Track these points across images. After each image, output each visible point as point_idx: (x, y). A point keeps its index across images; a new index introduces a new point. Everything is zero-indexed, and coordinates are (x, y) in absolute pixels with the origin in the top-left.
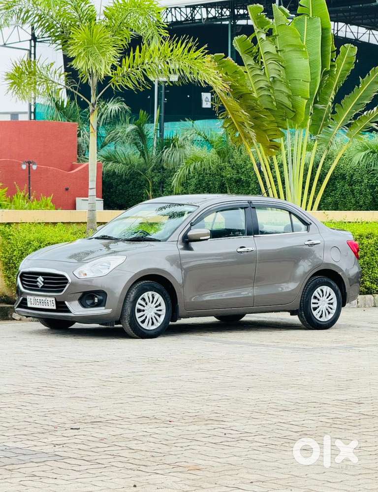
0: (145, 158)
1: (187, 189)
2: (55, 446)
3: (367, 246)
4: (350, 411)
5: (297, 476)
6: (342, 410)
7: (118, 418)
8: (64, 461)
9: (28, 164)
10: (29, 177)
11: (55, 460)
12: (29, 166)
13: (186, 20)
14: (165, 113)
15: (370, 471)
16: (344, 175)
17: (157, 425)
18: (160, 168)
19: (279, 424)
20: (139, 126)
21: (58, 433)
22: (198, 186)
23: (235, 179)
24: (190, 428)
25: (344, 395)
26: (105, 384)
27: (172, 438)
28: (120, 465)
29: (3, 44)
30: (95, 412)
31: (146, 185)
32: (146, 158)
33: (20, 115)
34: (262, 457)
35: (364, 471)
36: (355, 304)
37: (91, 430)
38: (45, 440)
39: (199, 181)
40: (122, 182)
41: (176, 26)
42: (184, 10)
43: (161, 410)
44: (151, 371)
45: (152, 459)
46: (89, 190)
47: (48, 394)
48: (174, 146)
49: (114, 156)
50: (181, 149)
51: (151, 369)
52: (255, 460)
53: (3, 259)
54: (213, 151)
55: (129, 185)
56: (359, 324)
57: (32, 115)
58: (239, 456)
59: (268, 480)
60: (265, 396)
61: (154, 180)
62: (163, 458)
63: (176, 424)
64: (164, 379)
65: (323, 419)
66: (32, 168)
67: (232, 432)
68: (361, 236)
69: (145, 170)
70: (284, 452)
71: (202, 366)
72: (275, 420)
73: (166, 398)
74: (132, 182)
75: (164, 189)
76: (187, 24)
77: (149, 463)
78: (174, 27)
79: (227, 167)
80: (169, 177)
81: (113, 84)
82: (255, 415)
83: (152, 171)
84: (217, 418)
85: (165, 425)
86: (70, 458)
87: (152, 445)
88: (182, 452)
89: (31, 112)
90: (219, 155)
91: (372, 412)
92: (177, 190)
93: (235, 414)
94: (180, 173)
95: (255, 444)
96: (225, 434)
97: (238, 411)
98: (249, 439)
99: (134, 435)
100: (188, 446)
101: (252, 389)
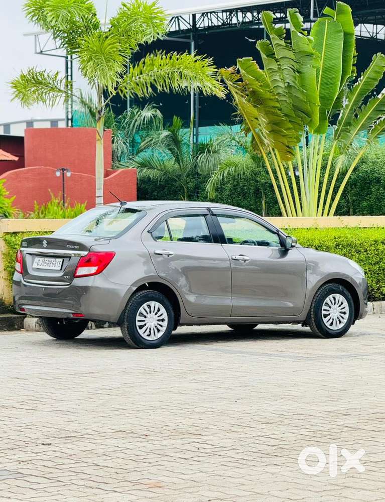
0: (179, 164)
1: (222, 194)
2: (20, 463)
3: (382, 252)
4: (335, 423)
5: (258, 493)
6: (326, 422)
7: (93, 433)
8: (25, 478)
9: (62, 171)
10: (63, 184)
11: (15, 478)
12: (63, 173)
13: (223, 24)
14: (199, 119)
15: (336, 487)
16: (379, 178)
17: (132, 440)
18: (194, 173)
19: (257, 438)
20: (173, 132)
21: (28, 449)
22: (233, 191)
23: (269, 184)
24: (164, 443)
25: (333, 406)
26: (92, 396)
27: (143, 453)
28: (81, 482)
29: (40, 51)
30: (72, 427)
31: (181, 191)
32: (181, 164)
33: (59, 122)
34: (230, 473)
35: (329, 488)
36: (371, 311)
37: (62, 445)
38: (12, 457)
39: (234, 186)
40: (157, 188)
41: (212, 31)
42: (220, 15)
43: (141, 424)
44: (144, 382)
45: (115, 476)
46: (96, 198)
47: (30, 408)
48: (208, 151)
49: (149, 163)
50: (216, 154)
51: (143, 380)
52: (221, 476)
53: (10, 269)
54: (248, 155)
55: (164, 191)
56: (370, 331)
57: (70, 122)
58: (205, 472)
59: (228, 497)
60: (251, 408)
61: (189, 186)
62: (126, 475)
63: (152, 438)
64: (154, 391)
65: (303, 432)
66: (66, 176)
67: (207, 446)
68: (376, 241)
69: (180, 175)
70: (252, 468)
71: (196, 377)
72: (254, 434)
73: (148, 411)
74: (166, 188)
75: (199, 195)
76: (224, 28)
77: (110, 481)
78: (210, 31)
79: (262, 172)
80: (204, 182)
81: (122, 91)
82: (235, 429)
83: (188, 176)
84: (195, 432)
85: (140, 440)
86: (32, 475)
87: (120, 461)
88: (148, 468)
89: (68, 119)
90: (254, 160)
91: (357, 424)
92: (211, 195)
93: (216, 427)
94: (214, 178)
95: (226, 459)
96: (198, 449)
97: (218, 424)
98: (222, 453)
99: (105, 450)
100: (157, 461)
101: (241, 401)
